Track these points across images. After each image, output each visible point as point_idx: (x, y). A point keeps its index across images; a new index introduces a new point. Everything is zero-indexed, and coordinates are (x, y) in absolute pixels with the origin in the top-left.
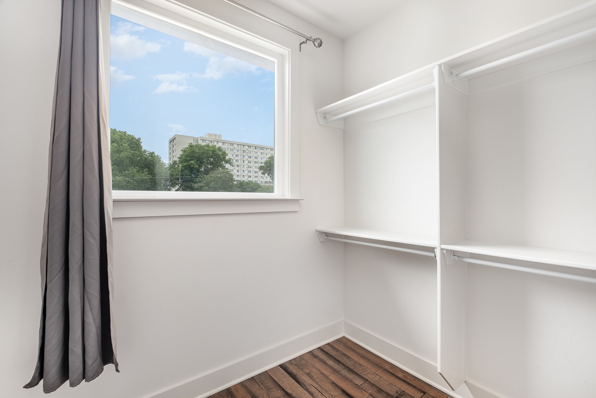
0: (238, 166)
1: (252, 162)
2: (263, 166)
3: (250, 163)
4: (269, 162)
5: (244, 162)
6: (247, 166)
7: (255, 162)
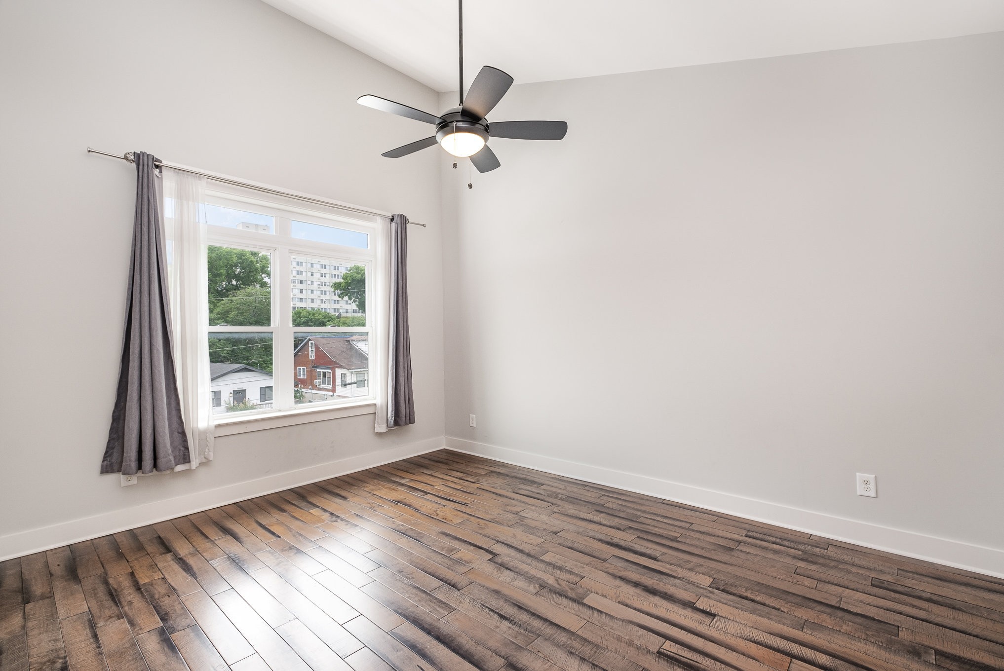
0: (301, 282)
1: (327, 275)
2: (340, 283)
3: (325, 277)
4: (350, 277)
5: (312, 275)
6: (320, 283)
7: (335, 275)
